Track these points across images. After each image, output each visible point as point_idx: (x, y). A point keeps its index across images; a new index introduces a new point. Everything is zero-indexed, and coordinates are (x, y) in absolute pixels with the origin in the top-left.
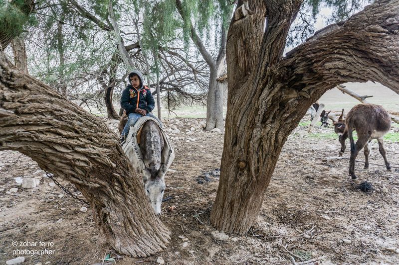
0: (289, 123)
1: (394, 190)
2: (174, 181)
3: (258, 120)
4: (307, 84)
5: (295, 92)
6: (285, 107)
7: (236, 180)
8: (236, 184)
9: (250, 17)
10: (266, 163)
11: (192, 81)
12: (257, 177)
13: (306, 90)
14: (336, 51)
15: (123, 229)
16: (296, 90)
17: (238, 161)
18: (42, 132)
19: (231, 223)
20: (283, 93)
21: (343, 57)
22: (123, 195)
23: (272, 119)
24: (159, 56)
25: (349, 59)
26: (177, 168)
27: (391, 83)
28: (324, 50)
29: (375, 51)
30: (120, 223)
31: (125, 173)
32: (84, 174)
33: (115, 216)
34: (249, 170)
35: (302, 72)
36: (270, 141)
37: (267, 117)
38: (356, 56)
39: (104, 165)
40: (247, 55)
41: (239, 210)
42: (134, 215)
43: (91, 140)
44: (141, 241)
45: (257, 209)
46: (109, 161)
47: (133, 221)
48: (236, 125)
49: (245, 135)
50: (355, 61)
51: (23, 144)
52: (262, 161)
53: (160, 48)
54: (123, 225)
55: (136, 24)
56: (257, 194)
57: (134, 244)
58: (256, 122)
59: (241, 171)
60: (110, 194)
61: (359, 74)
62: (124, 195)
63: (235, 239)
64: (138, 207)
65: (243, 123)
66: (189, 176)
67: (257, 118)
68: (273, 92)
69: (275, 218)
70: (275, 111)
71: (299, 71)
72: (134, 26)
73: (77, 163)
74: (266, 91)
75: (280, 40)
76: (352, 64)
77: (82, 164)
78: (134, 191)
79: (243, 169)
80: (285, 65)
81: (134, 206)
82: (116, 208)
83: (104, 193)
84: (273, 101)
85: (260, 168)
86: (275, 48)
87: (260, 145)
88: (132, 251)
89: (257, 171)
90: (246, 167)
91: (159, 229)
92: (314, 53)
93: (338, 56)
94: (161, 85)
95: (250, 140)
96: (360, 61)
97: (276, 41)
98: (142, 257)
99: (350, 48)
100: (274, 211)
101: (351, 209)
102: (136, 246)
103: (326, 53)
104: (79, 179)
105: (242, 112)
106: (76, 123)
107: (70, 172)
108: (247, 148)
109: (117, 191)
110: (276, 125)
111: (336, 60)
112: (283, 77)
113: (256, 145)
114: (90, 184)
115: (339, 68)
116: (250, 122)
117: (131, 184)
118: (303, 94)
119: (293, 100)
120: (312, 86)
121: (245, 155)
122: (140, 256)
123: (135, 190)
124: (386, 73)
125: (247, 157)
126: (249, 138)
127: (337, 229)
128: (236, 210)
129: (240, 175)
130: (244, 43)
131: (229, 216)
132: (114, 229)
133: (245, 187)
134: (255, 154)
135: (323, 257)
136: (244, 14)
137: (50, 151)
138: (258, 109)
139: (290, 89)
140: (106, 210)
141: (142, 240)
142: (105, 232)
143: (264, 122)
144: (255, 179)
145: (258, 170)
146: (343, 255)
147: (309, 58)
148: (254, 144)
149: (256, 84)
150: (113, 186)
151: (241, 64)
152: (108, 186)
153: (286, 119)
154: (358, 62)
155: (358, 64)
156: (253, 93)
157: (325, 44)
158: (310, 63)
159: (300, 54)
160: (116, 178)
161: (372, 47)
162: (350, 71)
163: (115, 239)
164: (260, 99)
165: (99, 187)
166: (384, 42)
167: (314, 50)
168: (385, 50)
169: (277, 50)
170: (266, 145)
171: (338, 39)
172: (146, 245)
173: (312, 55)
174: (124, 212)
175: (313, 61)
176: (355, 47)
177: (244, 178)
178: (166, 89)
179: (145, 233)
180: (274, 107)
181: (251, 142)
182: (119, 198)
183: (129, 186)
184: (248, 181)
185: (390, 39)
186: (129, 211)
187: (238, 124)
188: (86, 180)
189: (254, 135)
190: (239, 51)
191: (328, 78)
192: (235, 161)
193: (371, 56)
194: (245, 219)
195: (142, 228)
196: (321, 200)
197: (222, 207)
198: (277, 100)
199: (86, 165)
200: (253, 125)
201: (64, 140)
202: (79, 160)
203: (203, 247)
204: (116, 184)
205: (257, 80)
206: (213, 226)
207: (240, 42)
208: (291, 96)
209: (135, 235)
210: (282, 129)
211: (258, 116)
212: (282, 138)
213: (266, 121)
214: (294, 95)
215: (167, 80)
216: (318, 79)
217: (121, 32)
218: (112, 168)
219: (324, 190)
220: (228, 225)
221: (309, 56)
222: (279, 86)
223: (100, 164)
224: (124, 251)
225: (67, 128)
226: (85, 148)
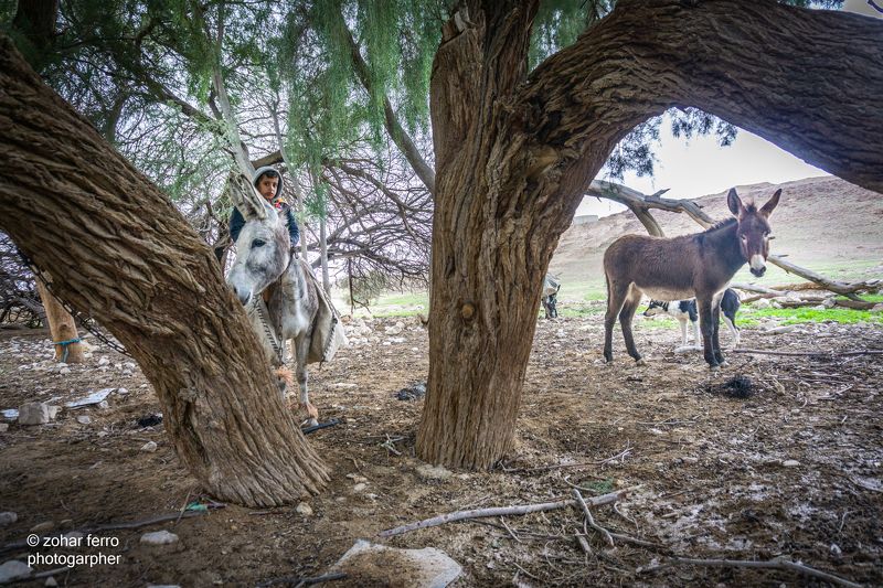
0: (549, 216)
1: (802, 385)
2: (349, 399)
3: (489, 210)
4: (571, 131)
5: (552, 152)
6: (537, 184)
7: (459, 347)
8: (460, 356)
9: (470, 33)
10: (512, 303)
11: (399, 234)
12: (498, 335)
13: (571, 144)
14: (605, 54)
15: (225, 438)
16: (554, 148)
17: (460, 306)
18: (55, 174)
19: (456, 444)
20: (530, 153)
21: (617, 62)
22: (222, 359)
23: (516, 208)
24: (325, 179)
25: (628, 64)
26: (357, 381)
27: (697, 93)
28: (587, 57)
29: (665, 40)
30: (217, 424)
31: (225, 313)
32: (140, 303)
33: (207, 406)
34: (482, 321)
35: (558, 106)
36: (516, 256)
37: (504, 203)
38: (638, 56)
39: (180, 284)
40: (467, 100)
41: (470, 411)
42: (245, 407)
43: (154, 226)
44: (263, 469)
45: (507, 411)
46: (189, 276)
47: (244, 419)
48: (449, 230)
49: (469, 247)
50: (638, 67)
51: (20, 193)
52: (504, 298)
53: (325, 161)
54: (223, 428)
55: (274, 114)
56: (503, 376)
57: (249, 474)
58: (485, 216)
59: (466, 325)
60: (193, 353)
61: (651, 92)
62: (223, 357)
63: (465, 476)
64: (254, 392)
65: (462, 222)
66: (381, 391)
67: (485, 208)
68: (509, 152)
69: (553, 443)
70: (518, 192)
71: (553, 106)
72: (271, 119)
73: (126, 271)
74: (496, 150)
75: (512, 50)
76: (636, 73)
77: (137, 276)
78: (245, 354)
79: (470, 320)
80: (527, 97)
81: (245, 387)
82: (208, 388)
83: (184, 353)
84: (511, 170)
85: (502, 312)
86: (506, 66)
87: (498, 263)
88: (243, 491)
89: (497, 319)
90: (474, 314)
91: (302, 450)
92: (573, 65)
93: (611, 62)
94: (334, 246)
95: (477, 256)
96: (646, 64)
97: (506, 51)
98: (267, 507)
99: (627, 44)
100: (552, 431)
101: (707, 417)
102: (251, 478)
103: (590, 61)
104: (130, 314)
105: (458, 200)
106: (123, 180)
107: (114, 293)
108: (473, 273)
109: (210, 348)
110: (525, 220)
111: (609, 70)
112: (527, 122)
113: (490, 265)
114: (152, 327)
115: (616, 86)
116: (475, 219)
117: (238, 337)
118: (567, 152)
119: (550, 167)
120: (580, 135)
121: (472, 290)
122: (261, 504)
123: (248, 352)
124: (686, 76)
125: (475, 294)
126: (475, 253)
127: (673, 445)
128: (463, 413)
129: (466, 335)
130: (462, 79)
131: (451, 428)
132: (205, 442)
133: (477, 358)
134: (489, 283)
135: (637, 487)
136: (460, 28)
137: (72, 226)
138: (485, 189)
139: (545, 147)
140: (187, 394)
141: (264, 467)
142: (187, 451)
143: (500, 214)
144: (494, 339)
145: (499, 318)
146: (679, 480)
147: (566, 76)
148: (486, 262)
149: (478, 140)
150: (199, 335)
151: (456, 119)
152: (189, 335)
153: (544, 208)
154: (643, 68)
155: (643, 71)
156: (475, 157)
157: (588, 46)
158: (568, 85)
159: (551, 72)
160: (208, 319)
161: (660, 35)
162: (635, 88)
163: (208, 465)
164: (488, 167)
165: (171, 335)
166: (677, 22)
167: (572, 59)
168: (680, 35)
169: (508, 68)
170: (508, 262)
171: (607, 33)
172: (274, 479)
173: (570, 69)
174: (225, 397)
175: (572, 81)
176: (634, 40)
177: (474, 340)
178: (344, 253)
179: (272, 452)
180: (516, 183)
181: (480, 259)
182: (214, 366)
183: (235, 343)
184: (481, 344)
185: (686, 15)
186: (234, 395)
187: (453, 225)
188: (145, 317)
189: (484, 244)
190: (452, 94)
191: (604, 112)
192: (454, 306)
193: (660, 51)
194: (484, 433)
195: (265, 440)
196: (649, 408)
197: (437, 412)
198: (518, 166)
199: (143, 278)
200: (480, 224)
201: (97, 206)
202: (128, 263)
203: (396, 489)
204: (207, 331)
205: (479, 132)
206: (421, 457)
207: (453, 79)
208: (546, 159)
209: (250, 453)
210: (538, 230)
211: (487, 204)
212: (540, 250)
213: (504, 213)
214: (550, 157)
215: (346, 233)
216: (587, 118)
217: (244, 132)
218: (197, 294)
219: (660, 395)
220: (451, 449)
221: (564, 72)
222: (519, 138)
223: (173, 281)
224: (228, 490)
225: (105, 183)
226: (141, 238)
